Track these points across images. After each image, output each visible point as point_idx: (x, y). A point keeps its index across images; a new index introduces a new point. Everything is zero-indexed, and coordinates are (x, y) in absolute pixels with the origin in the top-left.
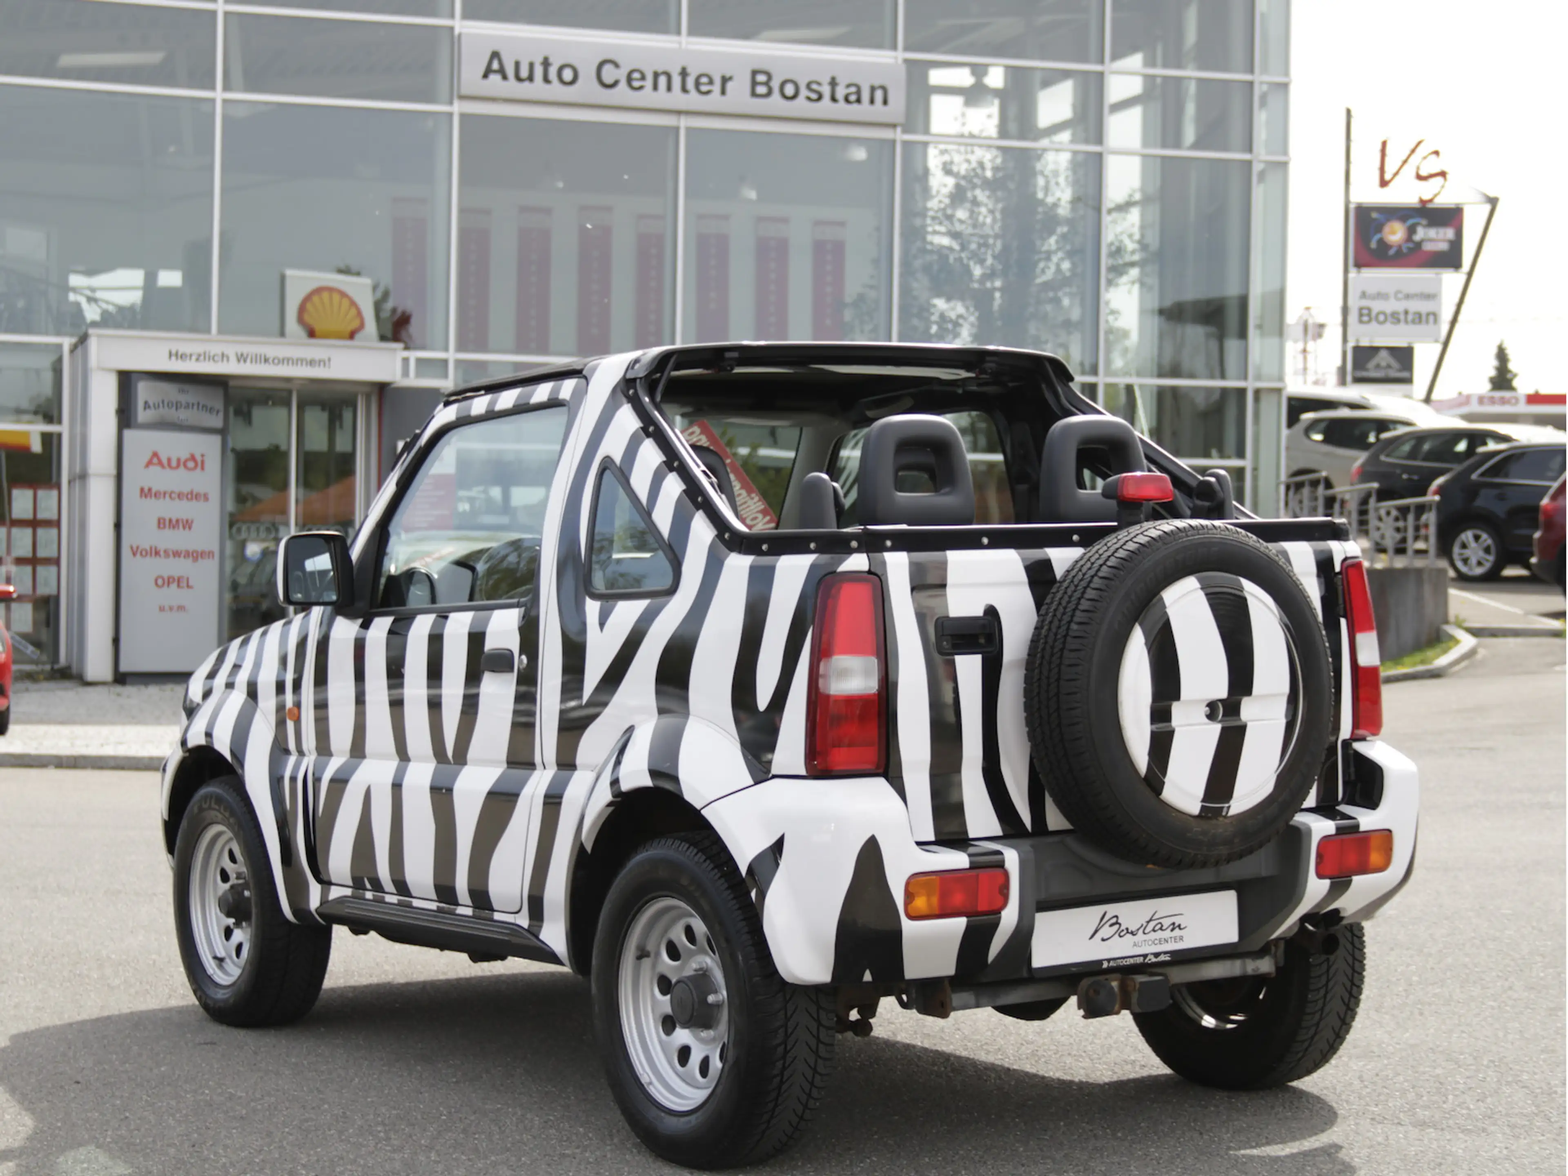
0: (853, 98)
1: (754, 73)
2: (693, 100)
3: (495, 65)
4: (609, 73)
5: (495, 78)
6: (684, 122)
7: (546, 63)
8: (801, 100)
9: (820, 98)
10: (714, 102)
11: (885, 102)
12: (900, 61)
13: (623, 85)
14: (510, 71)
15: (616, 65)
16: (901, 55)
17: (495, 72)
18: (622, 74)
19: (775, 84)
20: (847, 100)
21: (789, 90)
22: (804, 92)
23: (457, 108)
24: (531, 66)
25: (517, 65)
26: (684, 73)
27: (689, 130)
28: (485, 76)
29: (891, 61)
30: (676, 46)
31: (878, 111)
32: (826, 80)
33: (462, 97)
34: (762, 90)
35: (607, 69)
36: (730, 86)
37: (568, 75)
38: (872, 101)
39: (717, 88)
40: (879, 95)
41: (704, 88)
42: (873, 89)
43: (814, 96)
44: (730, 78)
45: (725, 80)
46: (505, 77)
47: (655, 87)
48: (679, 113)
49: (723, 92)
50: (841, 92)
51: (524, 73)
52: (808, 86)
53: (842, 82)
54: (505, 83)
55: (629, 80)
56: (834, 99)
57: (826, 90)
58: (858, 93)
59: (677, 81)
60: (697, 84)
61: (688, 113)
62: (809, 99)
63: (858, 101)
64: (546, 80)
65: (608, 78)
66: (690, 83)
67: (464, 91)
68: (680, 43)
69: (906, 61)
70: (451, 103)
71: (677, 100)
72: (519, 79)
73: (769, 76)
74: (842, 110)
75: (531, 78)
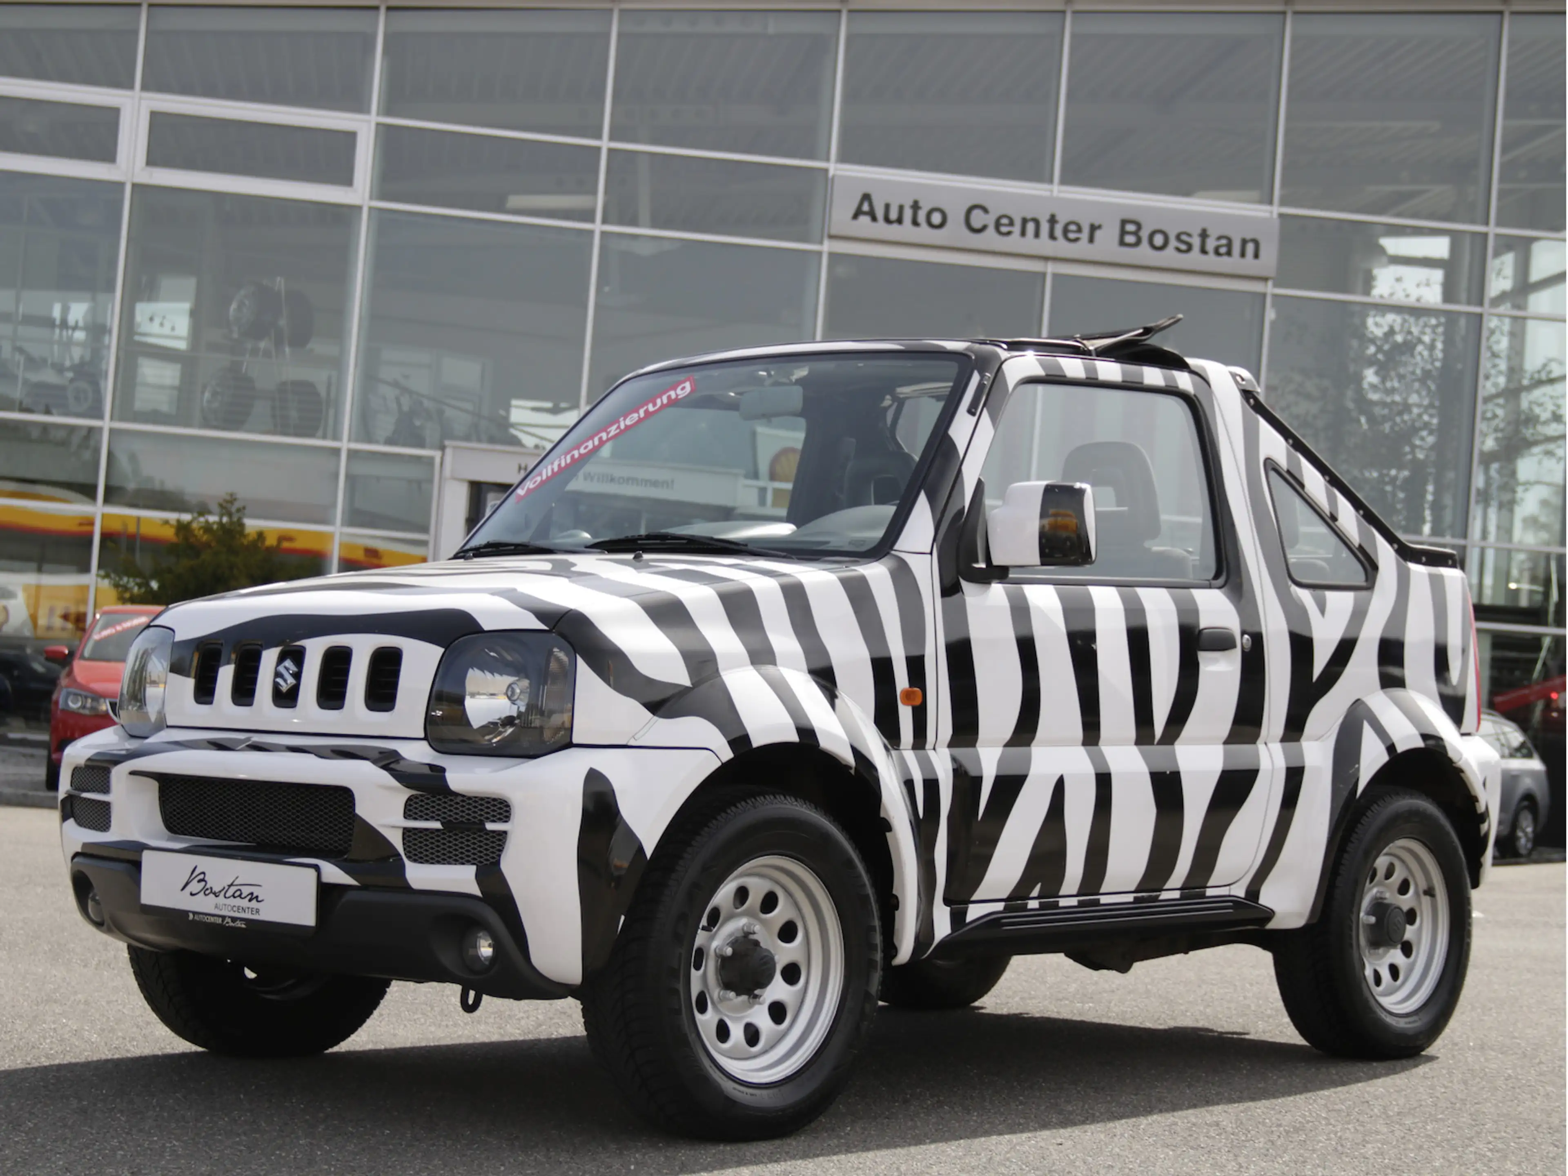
0: (1223, 250)
1: (1124, 222)
2: (1061, 247)
3: (866, 207)
4: (978, 218)
5: (865, 220)
6: (1051, 268)
7: (916, 206)
8: (1170, 251)
9: (1190, 248)
10: (1082, 249)
11: (1256, 256)
12: (1275, 216)
13: (991, 230)
14: (880, 213)
15: (985, 210)
16: (1276, 210)
17: (865, 213)
18: (990, 220)
19: (1145, 234)
20: (1217, 253)
21: (1159, 240)
22: (1173, 243)
23: (827, 247)
24: (901, 208)
25: (887, 207)
26: (1053, 220)
27: (1055, 276)
28: (856, 216)
29: (1267, 215)
30: (1047, 194)
31: (1248, 265)
32: (1196, 231)
33: (831, 237)
34: (1130, 239)
35: (977, 214)
36: (1098, 234)
37: (936, 218)
38: (1243, 254)
39: (1085, 235)
40: (1250, 247)
41: (1072, 236)
42: (1244, 242)
43: (1183, 247)
44: (1099, 227)
45: (1093, 228)
46: (874, 219)
47: (1023, 233)
48: (1046, 259)
49: (1091, 240)
50: (1211, 244)
51: (893, 215)
52: (1178, 238)
53: (1213, 233)
54: (874, 224)
55: (998, 225)
56: (1204, 251)
57: (1196, 242)
58: (1229, 245)
59: (1045, 228)
60: (1066, 231)
61: (1055, 259)
62: (1178, 250)
63: (1229, 253)
64: (915, 223)
65: (976, 223)
66: (1058, 230)
67: (834, 232)
68: (1051, 191)
69: (1281, 216)
70: (821, 242)
71: (1044, 245)
72: (887, 220)
73: (1139, 226)
74: (1211, 262)
75: (900, 221)
